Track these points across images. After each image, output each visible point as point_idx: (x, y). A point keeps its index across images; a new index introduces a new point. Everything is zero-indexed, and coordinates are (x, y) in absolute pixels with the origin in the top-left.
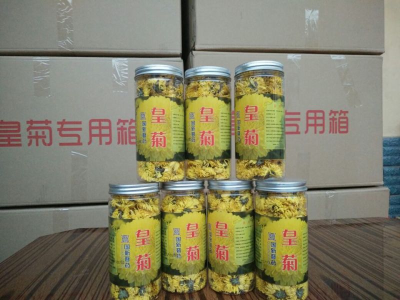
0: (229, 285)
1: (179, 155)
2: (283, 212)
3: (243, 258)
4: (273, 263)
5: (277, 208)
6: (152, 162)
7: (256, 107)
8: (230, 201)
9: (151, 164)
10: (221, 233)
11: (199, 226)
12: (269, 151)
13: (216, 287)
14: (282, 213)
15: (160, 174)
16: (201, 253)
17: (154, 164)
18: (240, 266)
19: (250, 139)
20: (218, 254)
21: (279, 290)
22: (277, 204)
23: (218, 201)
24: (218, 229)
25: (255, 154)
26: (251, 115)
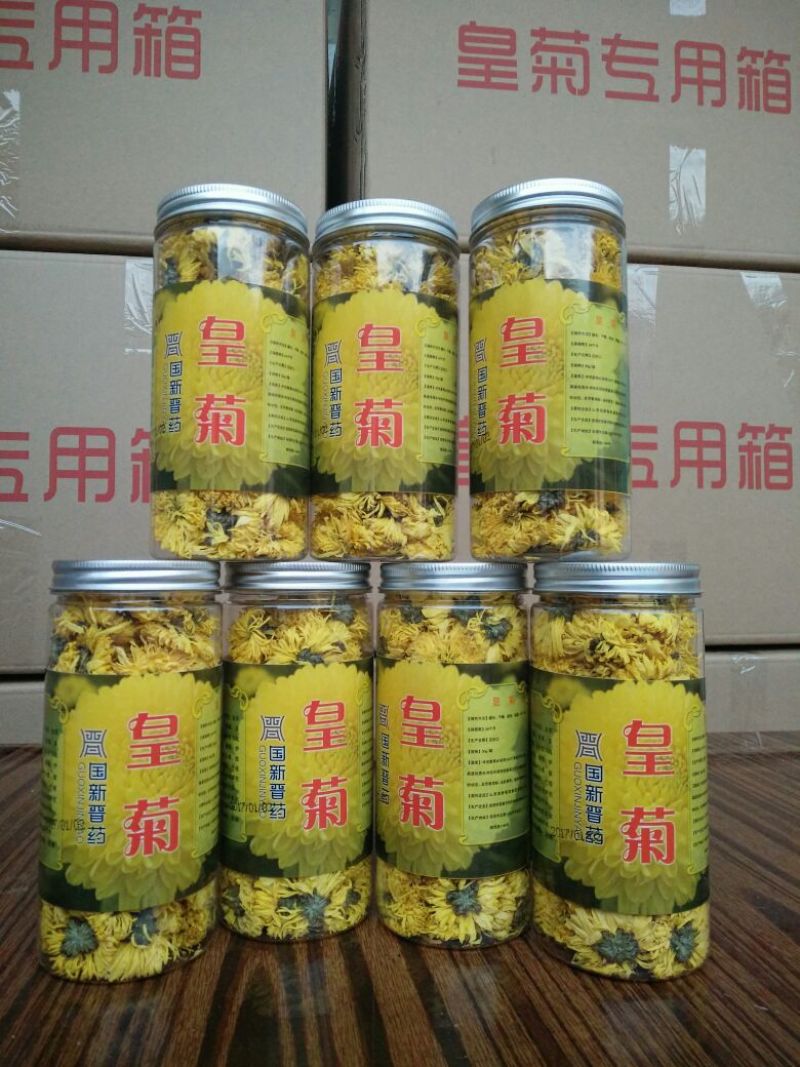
0: (444, 913)
1: (288, 477)
2: (627, 660)
3: (491, 822)
4: (594, 836)
5: (606, 648)
6: (197, 493)
7: (539, 322)
8: (450, 628)
9: (192, 498)
10: (421, 735)
11: (349, 713)
12: (580, 462)
13: (400, 921)
14: (622, 666)
15: (221, 532)
16: (351, 802)
17: (202, 499)
18: (481, 848)
19: (517, 424)
20: (407, 808)
21: (613, 930)
22: (606, 634)
23: (414, 629)
24: (409, 721)
25: (534, 472)
26: (522, 348)
